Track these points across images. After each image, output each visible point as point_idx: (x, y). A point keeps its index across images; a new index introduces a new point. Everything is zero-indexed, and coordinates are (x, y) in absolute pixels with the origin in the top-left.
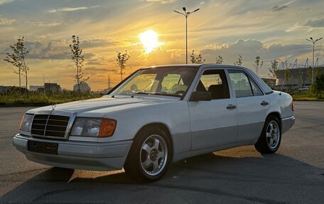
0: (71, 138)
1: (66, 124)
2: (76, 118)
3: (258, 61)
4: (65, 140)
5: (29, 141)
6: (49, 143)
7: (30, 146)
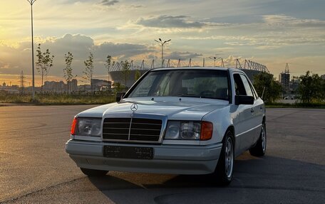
0: (166, 142)
1: (160, 127)
2: (168, 121)
3: (109, 60)
4: (160, 144)
5: (105, 146)
6: (139, 147)
7: (107, 151)
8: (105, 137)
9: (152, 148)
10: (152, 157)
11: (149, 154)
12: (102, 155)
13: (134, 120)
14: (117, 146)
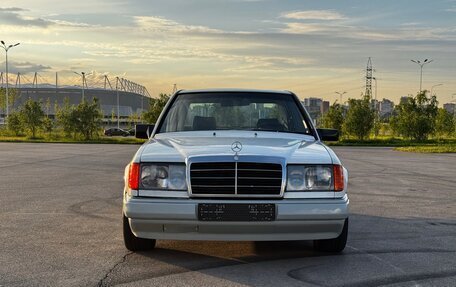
1: (280, 175)
2: (288, 165)
5: (200, 205)
6: (254, 205)
7: (204, 213)
8: (194, 190)
9: (273, 205)
10: (273, 218)
11: (270, 213)
12: (195, 217)
13: (241, 165)
14: (219, 204)
